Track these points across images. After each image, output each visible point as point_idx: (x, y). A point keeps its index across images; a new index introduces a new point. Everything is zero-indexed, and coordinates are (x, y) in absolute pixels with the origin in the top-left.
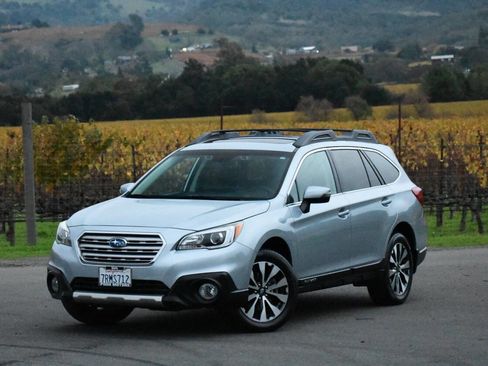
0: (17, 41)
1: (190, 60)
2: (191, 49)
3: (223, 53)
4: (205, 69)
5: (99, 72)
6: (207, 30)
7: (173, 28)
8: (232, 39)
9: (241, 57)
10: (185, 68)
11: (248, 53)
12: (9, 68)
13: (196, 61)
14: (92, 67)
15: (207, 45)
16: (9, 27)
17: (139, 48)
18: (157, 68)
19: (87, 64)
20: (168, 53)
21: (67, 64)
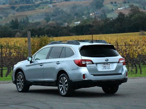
0: (58, 6)
1: (120, 13)
2: (121, 8)
3: (132, 10)
4: (125, 16)
5: (88, 17)
6: (127, 1)
7: (115, 1)
8: (135, 5)
9: (139, 11)
10: (118, 16)
11: (141, 10)
12: (55, 16)
13: (122, 13)
14: (86, 15)
15: (127, 7)
16: (55, 1)
17: (102, 9)
18: (109, 16)
19: (83, 14)
20: (113, 10)
21: (76, 14)
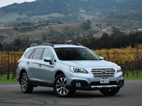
0: (53, 28)
1: (104, 33)
2: (105, 30)
3: (114, 31)
4: (109, 36)
5: (78, 37)
6: (109, 24)
7: (100, 24)
8: (116, 27)
9: (119, 32)
10: (103, 36)
11: (121, 31)
12: (51, 36)
13: (106, 33)
14: (76, 35)
15: (110, 29)
16: (51, 24)
17: (90, 30)
18: (95, 36)
19: (74, 34)
20: (98, 31)
21: (68, 34)
